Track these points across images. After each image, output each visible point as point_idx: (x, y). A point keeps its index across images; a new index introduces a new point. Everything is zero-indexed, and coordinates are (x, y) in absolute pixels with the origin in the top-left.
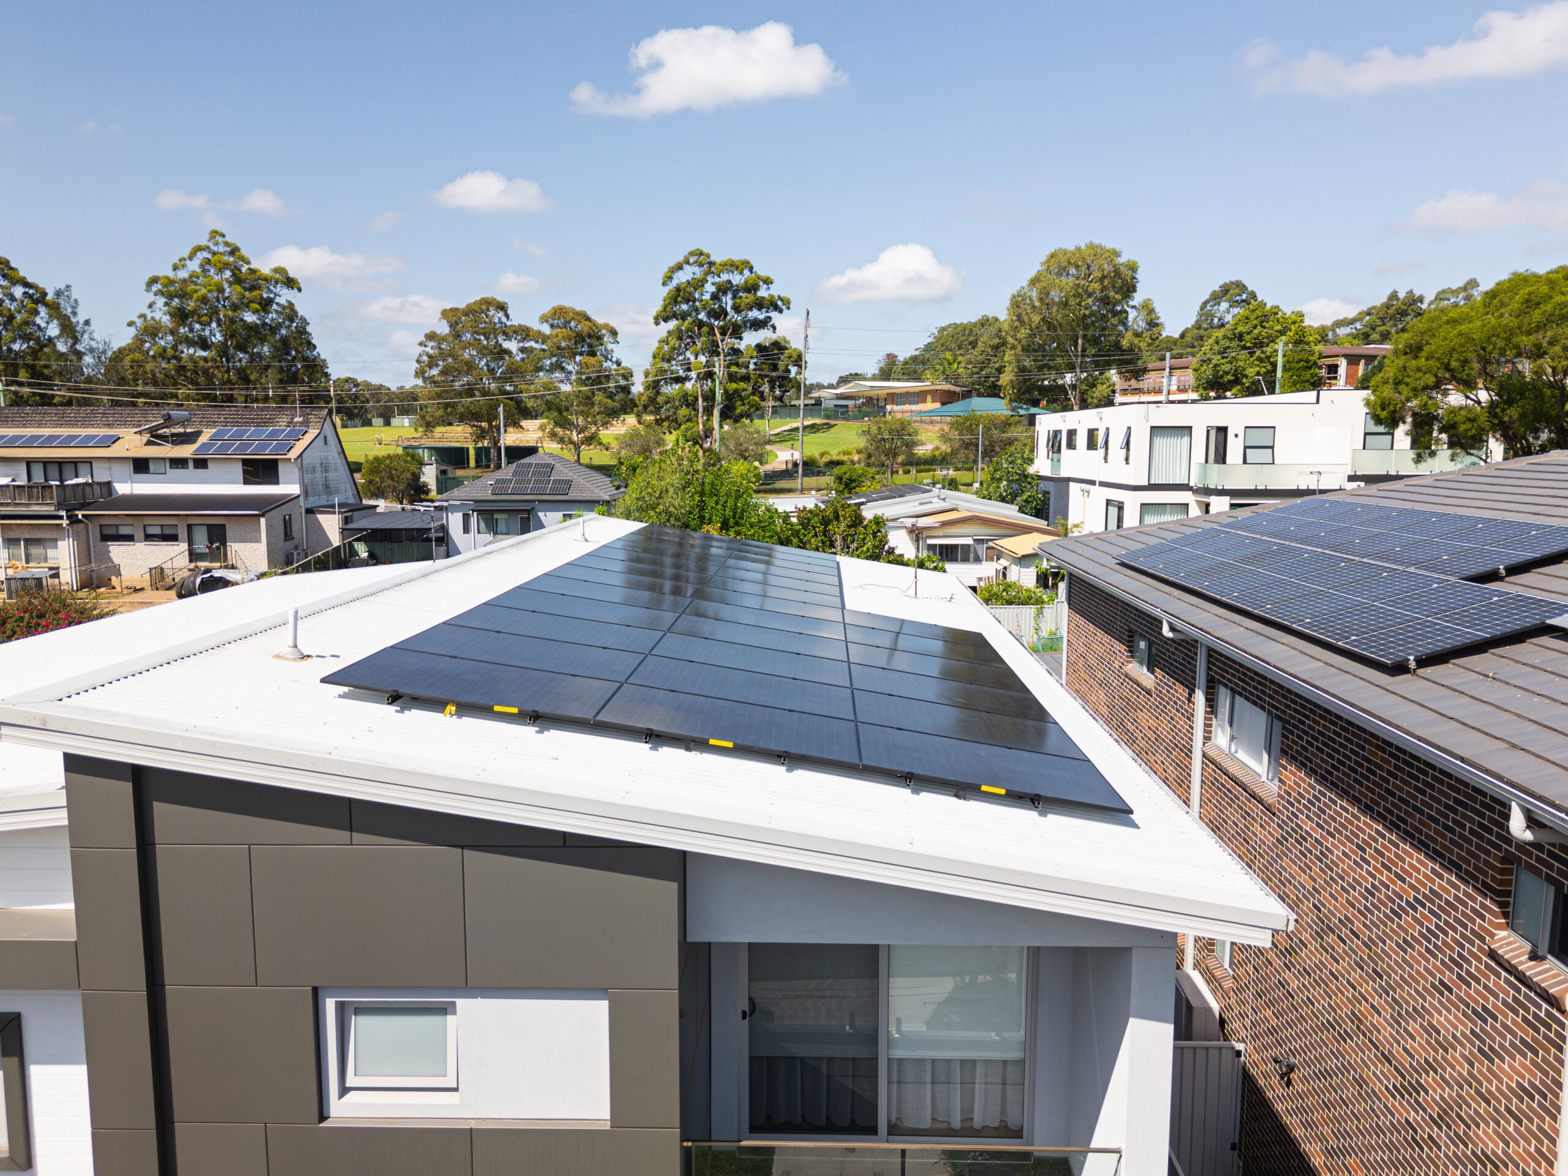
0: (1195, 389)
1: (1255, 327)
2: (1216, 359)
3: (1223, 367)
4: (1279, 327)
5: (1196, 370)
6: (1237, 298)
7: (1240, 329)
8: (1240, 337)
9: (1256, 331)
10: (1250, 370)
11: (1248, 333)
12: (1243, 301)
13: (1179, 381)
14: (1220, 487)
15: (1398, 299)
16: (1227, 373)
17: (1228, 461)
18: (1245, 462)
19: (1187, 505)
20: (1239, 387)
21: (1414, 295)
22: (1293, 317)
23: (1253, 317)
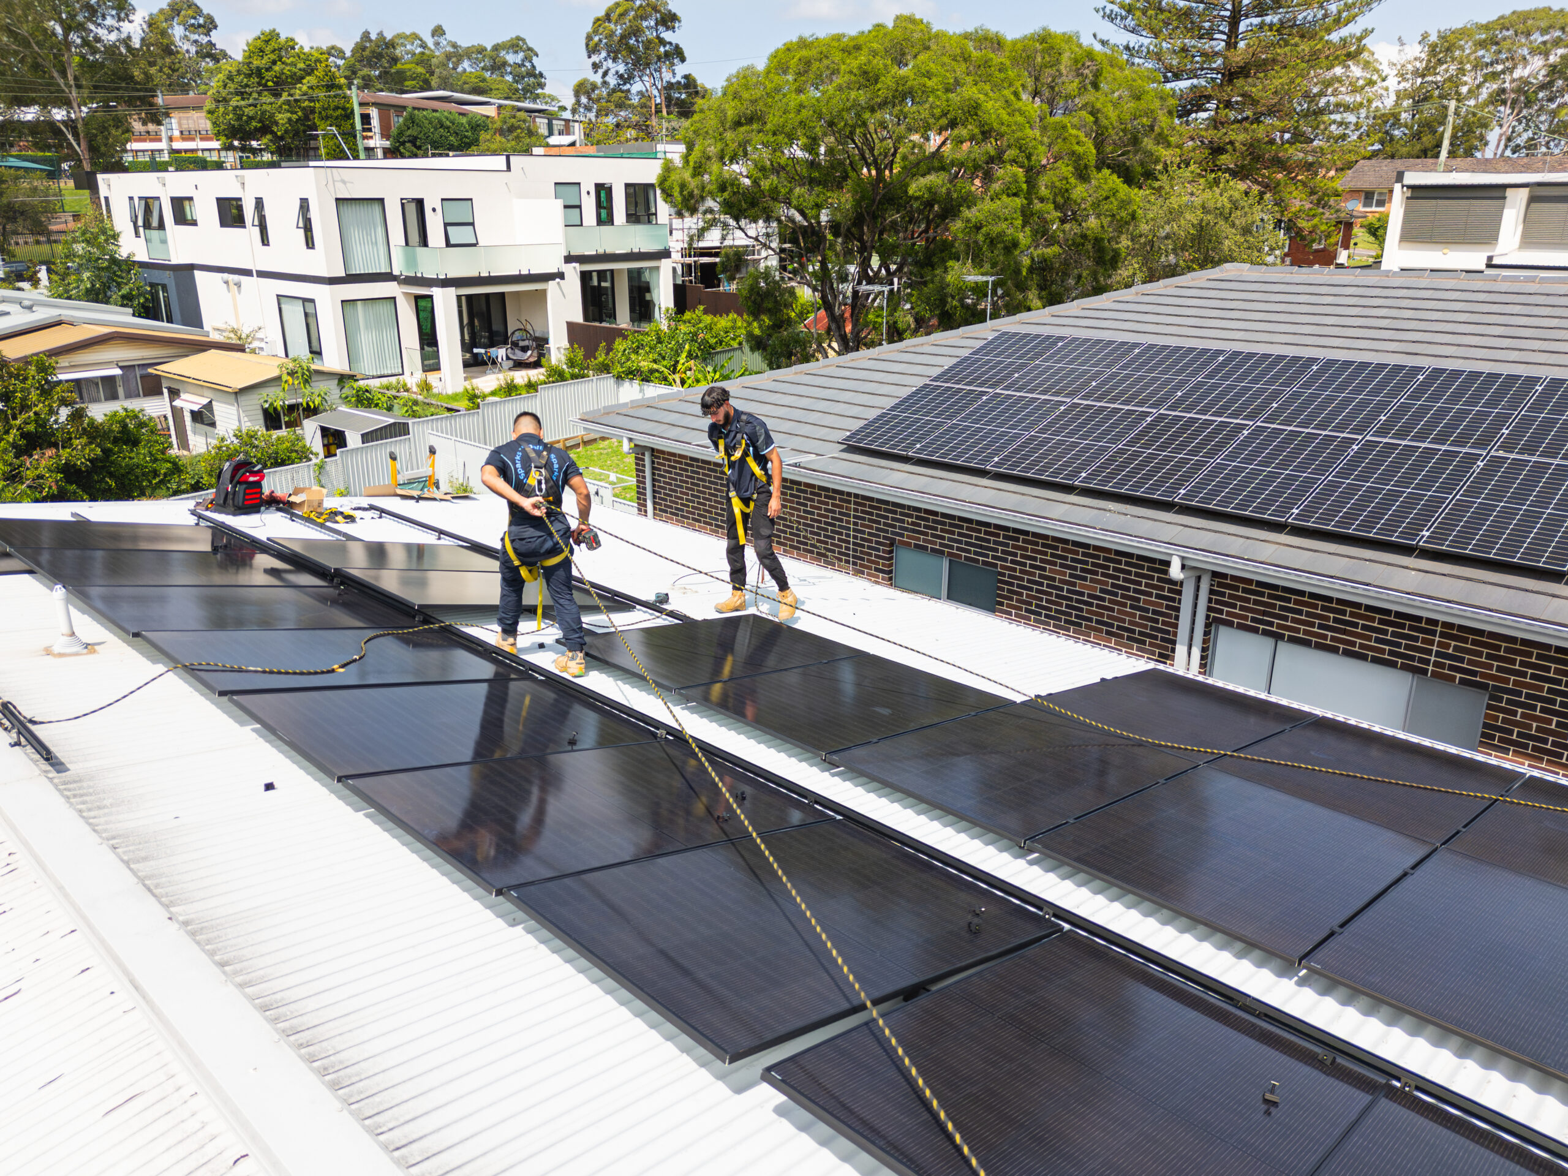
0: (217, 136)
1: (274, 63)
2: (235, 101)
3: (246, 110)
4: (301, 65)
5: (210, 112)
6: (193, 21)
7: (256, 62)
8: (258, 72)
9: (277, 68)
10: (280, 116)
11: (268, 70)
12: (200, 26)
13: (180, 124)
14: (442, 277)
15: (371, 41)
16: (251, 118)
17: (430, 244)
18: (448, 244)
19: (394, 298)
20: (269, 137)
21: (385, 38)
22: (316, 55)
23: (268, 49)
